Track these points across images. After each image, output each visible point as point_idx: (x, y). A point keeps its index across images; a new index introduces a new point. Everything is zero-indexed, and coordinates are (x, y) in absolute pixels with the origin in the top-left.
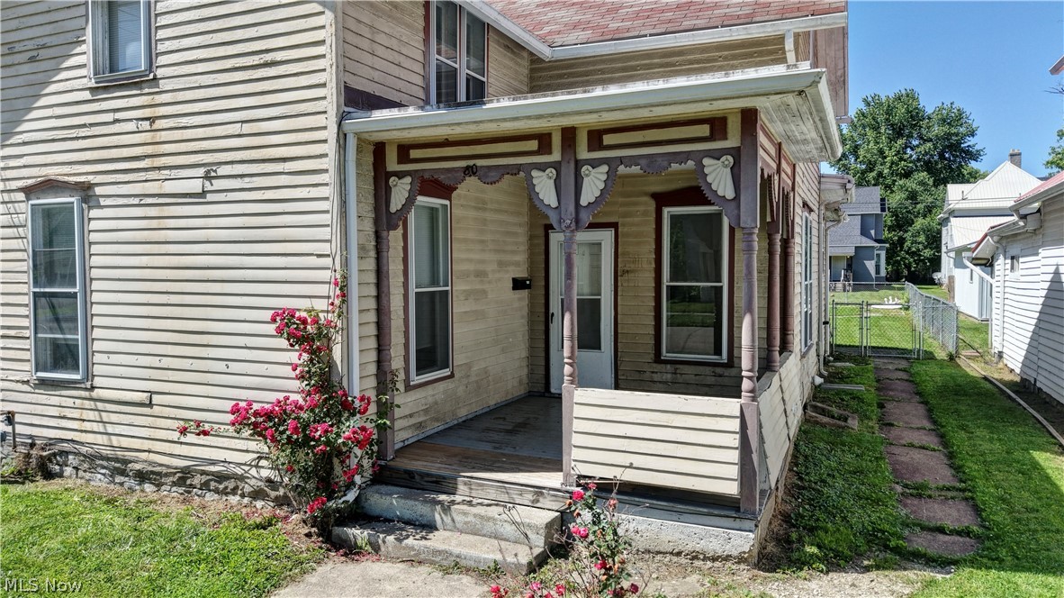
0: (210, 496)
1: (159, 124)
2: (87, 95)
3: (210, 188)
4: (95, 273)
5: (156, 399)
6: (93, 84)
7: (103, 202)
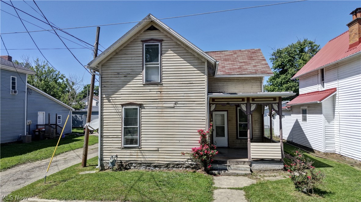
0: (174, 169)
1: (162, 93)
2: (142, 85)
3: (176, 106)
4: (142, 123)
5: (159, 149)
6: (144, 83)
7: (145, 108)
